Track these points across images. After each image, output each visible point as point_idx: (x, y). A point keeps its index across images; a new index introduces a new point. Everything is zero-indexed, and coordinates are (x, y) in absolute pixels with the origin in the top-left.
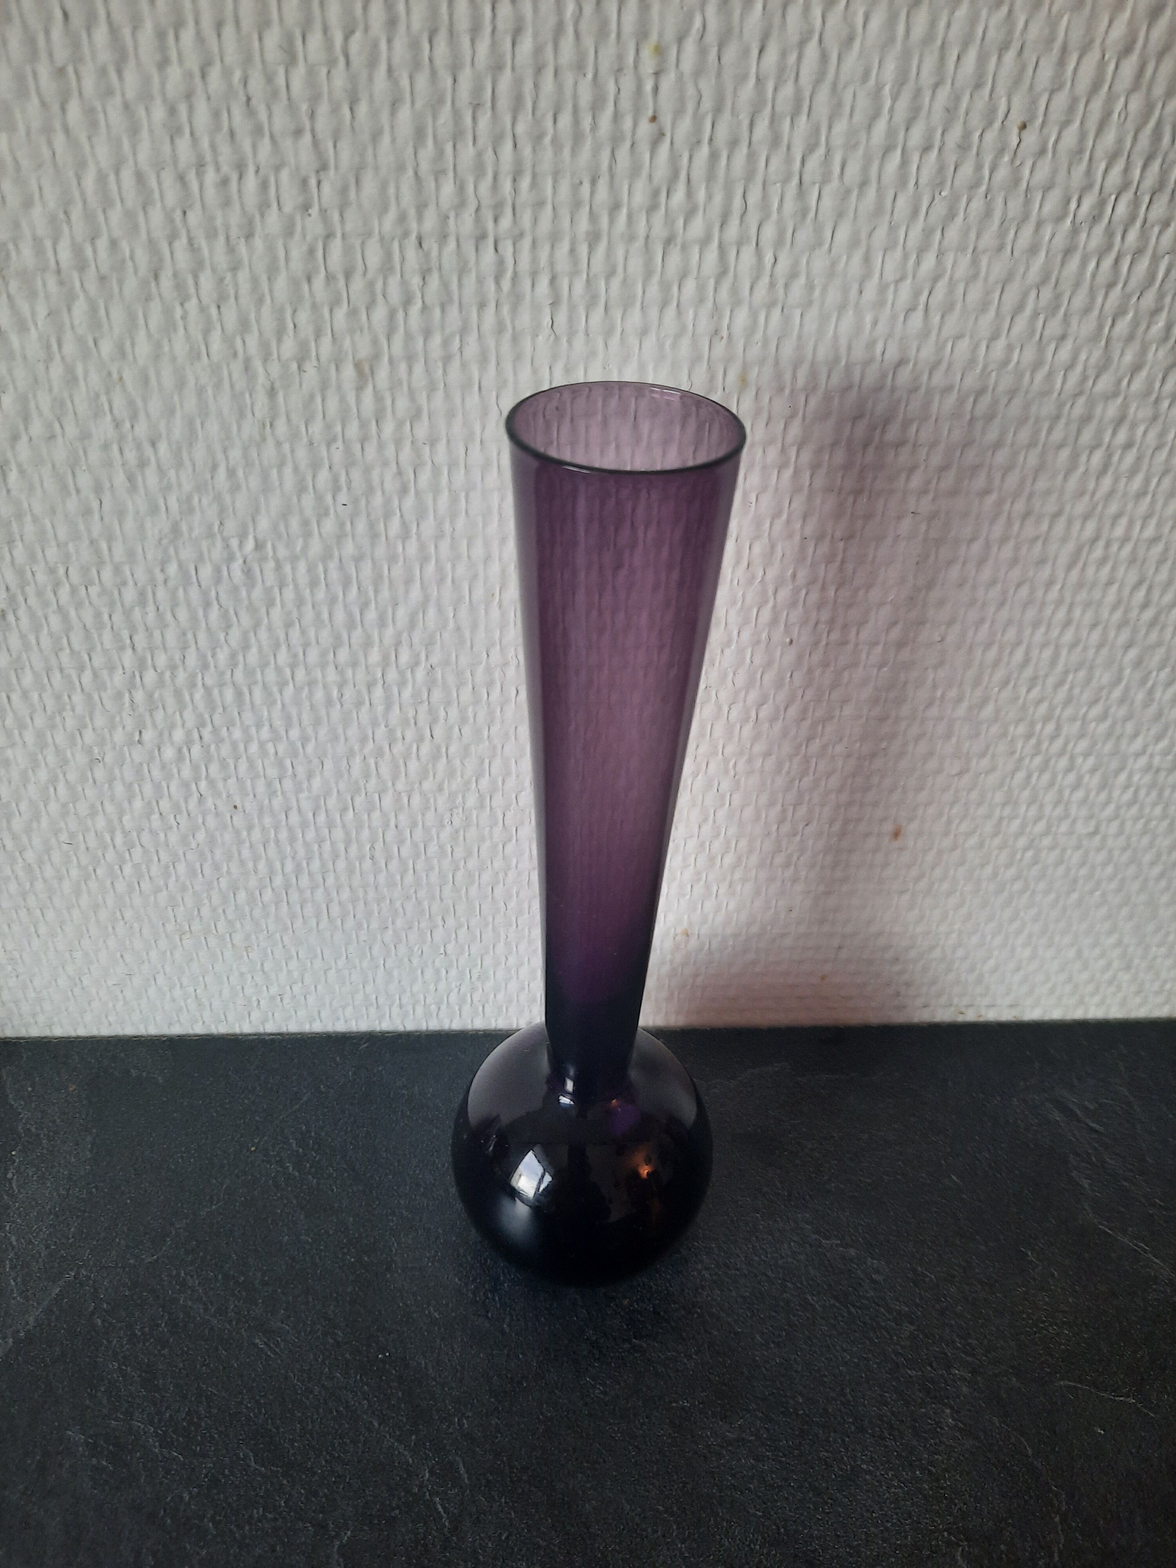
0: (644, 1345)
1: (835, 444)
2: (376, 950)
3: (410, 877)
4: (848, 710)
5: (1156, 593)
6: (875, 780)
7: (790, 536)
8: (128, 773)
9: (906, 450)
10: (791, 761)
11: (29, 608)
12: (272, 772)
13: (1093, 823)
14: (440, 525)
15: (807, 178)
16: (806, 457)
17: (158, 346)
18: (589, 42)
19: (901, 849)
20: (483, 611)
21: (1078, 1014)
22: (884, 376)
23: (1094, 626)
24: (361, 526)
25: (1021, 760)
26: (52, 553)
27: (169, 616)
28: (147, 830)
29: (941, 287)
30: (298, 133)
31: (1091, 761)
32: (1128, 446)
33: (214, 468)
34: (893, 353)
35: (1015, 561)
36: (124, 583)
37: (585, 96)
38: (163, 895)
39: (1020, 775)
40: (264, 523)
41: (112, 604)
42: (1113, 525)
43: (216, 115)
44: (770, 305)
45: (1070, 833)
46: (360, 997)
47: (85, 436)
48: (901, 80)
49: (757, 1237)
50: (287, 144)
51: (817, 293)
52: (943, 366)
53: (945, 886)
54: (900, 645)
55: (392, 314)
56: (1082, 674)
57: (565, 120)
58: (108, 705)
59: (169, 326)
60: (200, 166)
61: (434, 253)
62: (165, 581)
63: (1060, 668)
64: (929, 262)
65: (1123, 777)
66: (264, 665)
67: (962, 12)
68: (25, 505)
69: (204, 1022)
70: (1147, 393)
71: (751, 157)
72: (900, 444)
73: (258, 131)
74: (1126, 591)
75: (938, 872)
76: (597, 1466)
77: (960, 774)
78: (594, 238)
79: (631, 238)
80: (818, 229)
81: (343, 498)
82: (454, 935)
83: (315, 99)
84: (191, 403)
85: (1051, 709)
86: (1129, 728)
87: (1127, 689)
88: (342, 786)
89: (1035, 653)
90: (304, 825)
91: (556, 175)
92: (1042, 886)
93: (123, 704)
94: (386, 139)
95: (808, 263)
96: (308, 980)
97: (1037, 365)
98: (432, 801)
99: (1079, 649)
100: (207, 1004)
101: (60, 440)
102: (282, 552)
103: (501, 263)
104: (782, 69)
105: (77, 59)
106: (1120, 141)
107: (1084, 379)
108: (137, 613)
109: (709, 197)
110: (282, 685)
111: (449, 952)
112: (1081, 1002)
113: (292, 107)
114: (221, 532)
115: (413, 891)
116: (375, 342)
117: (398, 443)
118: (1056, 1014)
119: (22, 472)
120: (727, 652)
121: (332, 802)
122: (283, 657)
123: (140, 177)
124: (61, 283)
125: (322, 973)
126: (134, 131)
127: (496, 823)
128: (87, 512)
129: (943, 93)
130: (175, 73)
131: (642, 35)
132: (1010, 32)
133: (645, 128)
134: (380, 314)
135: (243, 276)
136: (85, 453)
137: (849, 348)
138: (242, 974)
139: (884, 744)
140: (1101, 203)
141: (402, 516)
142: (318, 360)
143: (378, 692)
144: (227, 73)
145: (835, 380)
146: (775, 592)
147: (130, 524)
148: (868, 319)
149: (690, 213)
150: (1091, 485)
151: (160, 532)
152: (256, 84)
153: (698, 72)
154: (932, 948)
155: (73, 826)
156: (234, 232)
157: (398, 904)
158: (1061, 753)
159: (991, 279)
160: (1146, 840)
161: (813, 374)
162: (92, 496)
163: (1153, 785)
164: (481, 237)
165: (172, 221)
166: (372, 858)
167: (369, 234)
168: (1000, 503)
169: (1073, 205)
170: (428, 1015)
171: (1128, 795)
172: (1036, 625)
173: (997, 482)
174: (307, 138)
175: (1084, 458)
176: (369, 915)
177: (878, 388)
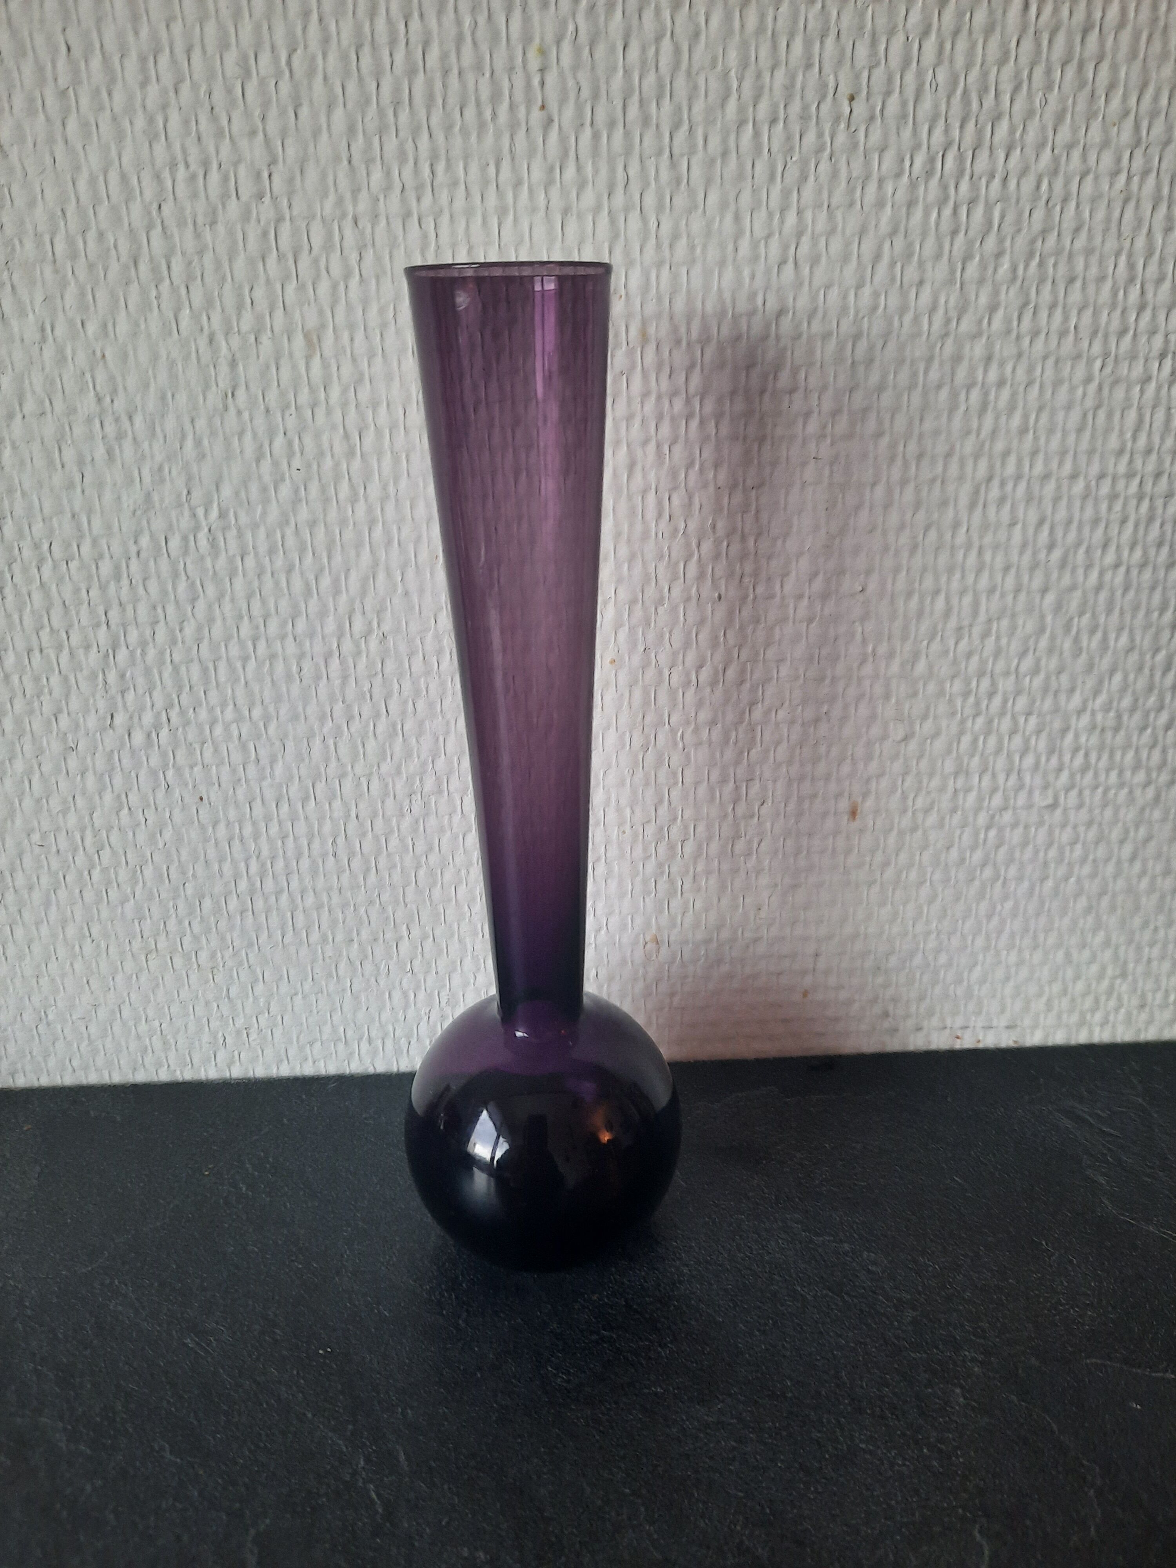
0: (614, 1336)
1: (733, 393)
2: (342, 965)
3: (372, 877)
4: (785, 670)
5: (1059, 533)
6: (823, 749)
7: (705, 486)
8: (100, 763)
9: (798, 396)
10: (736, 730)
11: (15, 586)
12: (237, 757)
13: (1050, 792)
14: (385, 487)
15: (676, 151)
16: (709, 407)
17: (137, 324)
18: (484, 48)
19: (862, 831)
20: (429, 575)
21: (1082, 1038)
22: (767, 326)
23: (1007, 569)
24: (314, 489)
25: (963, 721)
26: (38, 527)
27: (141, 589)
28: (116, 829)
29: (806, 240)
30: (253, 133)
31: (1033, 721)
32: (1001, 383)
33: (183, 437)
34: (772, 304)
35: (917, 505)
36: (101, 556)
37: (485, 93)
38: (130, 905)
39: (966, 739)
40: (227, 491)
41: (90, 577)
42: (1003, 464)
43: (186, 122)
44: (659, 264)
45: (1029, 807)
46: (327, 1029)
47: (72, 411)
48: (744, 65)
49: (741, 1236)
50: (244, 143)
51: (698, 250)
52: (820, 314)
53: (913, 875)
54: (825, 596)
55: (334, 287)
56: (1005, 623)
57: (470, 112)
58: (83, 685)
59: (145, 307)
60: (173, 166)
61: (368, 230)
62: (138, 553)
63: (982, 617)
64: (791, 218)
65: (1070, 737)
66: (227, 639)
67: (784, 8)
68: (17, 481)
69: (169, 1066)
70: (1009, 332)
71: (627, 134)
72: (792, 391)
73: (219, 134)
74: (1031, 531)
75: (903, 857)
76: (556, 1451)
77: (906, 739)
78: (502, 212)
79: (534, 210)
80: (692, 193)
81: (297, 463)
82: (420, 948)
83: (265, 105)
84: (163, 376)
85: (983, 662)
86: (1064, 679)
87: (1053, 638)
88: (304, 771)
89: (955, 601)
90: (268, 819)
91: (466, 158)
92: (1013, 871)
93: (97, 686)
94: (325, 136)
95: (687, 225)
96: (274, 1008)
97: (903, 310)
98: (391, 786)
99: (997, 594)
100: (172, 1042)
101: (49, 415)
102: (244, 519)
103: (425, 236)
104: (644, 62)
105: (76, 82)
106: (936, 106)
107: (948, 321)
108: (112, 588)
109: (596, 171)
110: (245, 659)
111: (415, 971)
112: (1082, 1022)
113: (247, 113)
114: (188, 501)
115: (377, 893)
116: (321, 312)
117: (344, 405)
118: (1059, 1038)
119: (14, 447)
120: (661, 610)
121: (294, 788)
122: (246, 629)
123: (124, 178)
124: (56, 271)
125: (289, 998)
126: (120, 137)
127: (455, 811)
128: (70, 486)
129: (780, 75)
130: (153, 90)
131: (527, 39)
132: (827, 21)
133: (536, 115)
134: (324, 287)
135: (208, 257)
136: (71, 429)
137: (734, 301)
138: (207, 1003)
139: (825, 708)
140: (932, 160)
141: (350, 479)
142: (272, 331)
143: (335, 663)
144: (195, 87)
145: (725, 331)
146: (699, 546)
147: (108, 497)
148: (746, 273)
149: (581, 187)
150: (975, 424)
151: (135, 503)
152: (218, 96)
153: (576, 67)
154: (912, 954)
155: (46, 825)
156: (200, 220)
157: (362, 910)
158: (1002, 714)
159: (848, 232)
160: (1108, 813)
161: (705, 327)
162: (75, 469)
163: (1101, 748)
164: (406, 216)
165: (149, 213)
166: (335, 855)
167: (314, 217)
168: (893, 445)
169: (907, 163)
170: (398, 1051)
171: (1079, 760)
172: (951, 570)
173: (887, 424)
174: (261, 136)
175: (963, 396)
176: (334, 924)
177: (765, 338)
